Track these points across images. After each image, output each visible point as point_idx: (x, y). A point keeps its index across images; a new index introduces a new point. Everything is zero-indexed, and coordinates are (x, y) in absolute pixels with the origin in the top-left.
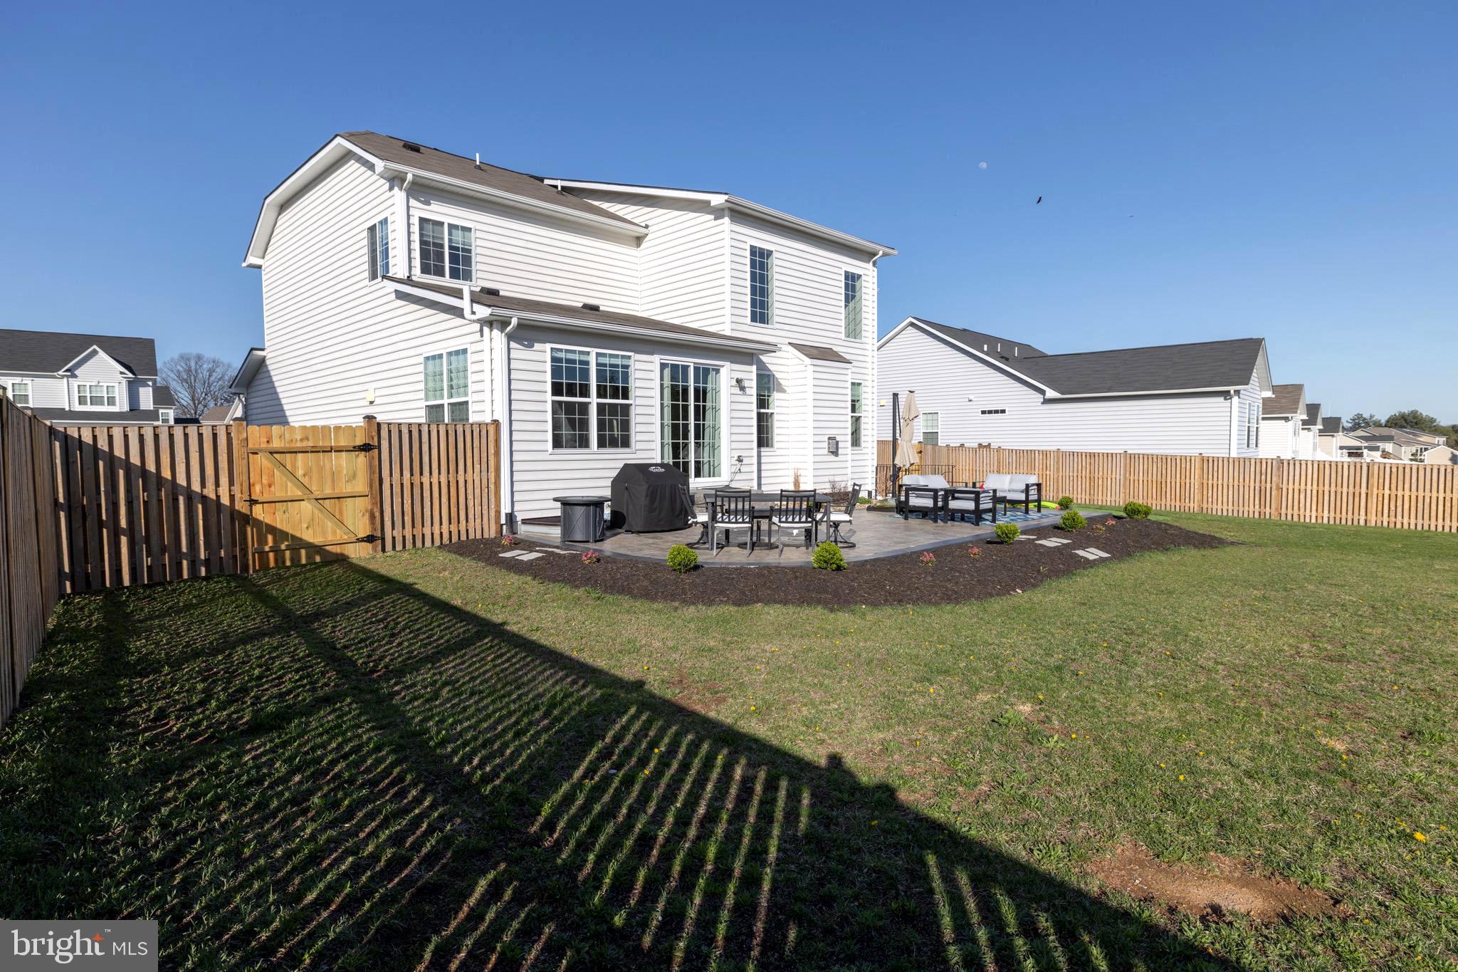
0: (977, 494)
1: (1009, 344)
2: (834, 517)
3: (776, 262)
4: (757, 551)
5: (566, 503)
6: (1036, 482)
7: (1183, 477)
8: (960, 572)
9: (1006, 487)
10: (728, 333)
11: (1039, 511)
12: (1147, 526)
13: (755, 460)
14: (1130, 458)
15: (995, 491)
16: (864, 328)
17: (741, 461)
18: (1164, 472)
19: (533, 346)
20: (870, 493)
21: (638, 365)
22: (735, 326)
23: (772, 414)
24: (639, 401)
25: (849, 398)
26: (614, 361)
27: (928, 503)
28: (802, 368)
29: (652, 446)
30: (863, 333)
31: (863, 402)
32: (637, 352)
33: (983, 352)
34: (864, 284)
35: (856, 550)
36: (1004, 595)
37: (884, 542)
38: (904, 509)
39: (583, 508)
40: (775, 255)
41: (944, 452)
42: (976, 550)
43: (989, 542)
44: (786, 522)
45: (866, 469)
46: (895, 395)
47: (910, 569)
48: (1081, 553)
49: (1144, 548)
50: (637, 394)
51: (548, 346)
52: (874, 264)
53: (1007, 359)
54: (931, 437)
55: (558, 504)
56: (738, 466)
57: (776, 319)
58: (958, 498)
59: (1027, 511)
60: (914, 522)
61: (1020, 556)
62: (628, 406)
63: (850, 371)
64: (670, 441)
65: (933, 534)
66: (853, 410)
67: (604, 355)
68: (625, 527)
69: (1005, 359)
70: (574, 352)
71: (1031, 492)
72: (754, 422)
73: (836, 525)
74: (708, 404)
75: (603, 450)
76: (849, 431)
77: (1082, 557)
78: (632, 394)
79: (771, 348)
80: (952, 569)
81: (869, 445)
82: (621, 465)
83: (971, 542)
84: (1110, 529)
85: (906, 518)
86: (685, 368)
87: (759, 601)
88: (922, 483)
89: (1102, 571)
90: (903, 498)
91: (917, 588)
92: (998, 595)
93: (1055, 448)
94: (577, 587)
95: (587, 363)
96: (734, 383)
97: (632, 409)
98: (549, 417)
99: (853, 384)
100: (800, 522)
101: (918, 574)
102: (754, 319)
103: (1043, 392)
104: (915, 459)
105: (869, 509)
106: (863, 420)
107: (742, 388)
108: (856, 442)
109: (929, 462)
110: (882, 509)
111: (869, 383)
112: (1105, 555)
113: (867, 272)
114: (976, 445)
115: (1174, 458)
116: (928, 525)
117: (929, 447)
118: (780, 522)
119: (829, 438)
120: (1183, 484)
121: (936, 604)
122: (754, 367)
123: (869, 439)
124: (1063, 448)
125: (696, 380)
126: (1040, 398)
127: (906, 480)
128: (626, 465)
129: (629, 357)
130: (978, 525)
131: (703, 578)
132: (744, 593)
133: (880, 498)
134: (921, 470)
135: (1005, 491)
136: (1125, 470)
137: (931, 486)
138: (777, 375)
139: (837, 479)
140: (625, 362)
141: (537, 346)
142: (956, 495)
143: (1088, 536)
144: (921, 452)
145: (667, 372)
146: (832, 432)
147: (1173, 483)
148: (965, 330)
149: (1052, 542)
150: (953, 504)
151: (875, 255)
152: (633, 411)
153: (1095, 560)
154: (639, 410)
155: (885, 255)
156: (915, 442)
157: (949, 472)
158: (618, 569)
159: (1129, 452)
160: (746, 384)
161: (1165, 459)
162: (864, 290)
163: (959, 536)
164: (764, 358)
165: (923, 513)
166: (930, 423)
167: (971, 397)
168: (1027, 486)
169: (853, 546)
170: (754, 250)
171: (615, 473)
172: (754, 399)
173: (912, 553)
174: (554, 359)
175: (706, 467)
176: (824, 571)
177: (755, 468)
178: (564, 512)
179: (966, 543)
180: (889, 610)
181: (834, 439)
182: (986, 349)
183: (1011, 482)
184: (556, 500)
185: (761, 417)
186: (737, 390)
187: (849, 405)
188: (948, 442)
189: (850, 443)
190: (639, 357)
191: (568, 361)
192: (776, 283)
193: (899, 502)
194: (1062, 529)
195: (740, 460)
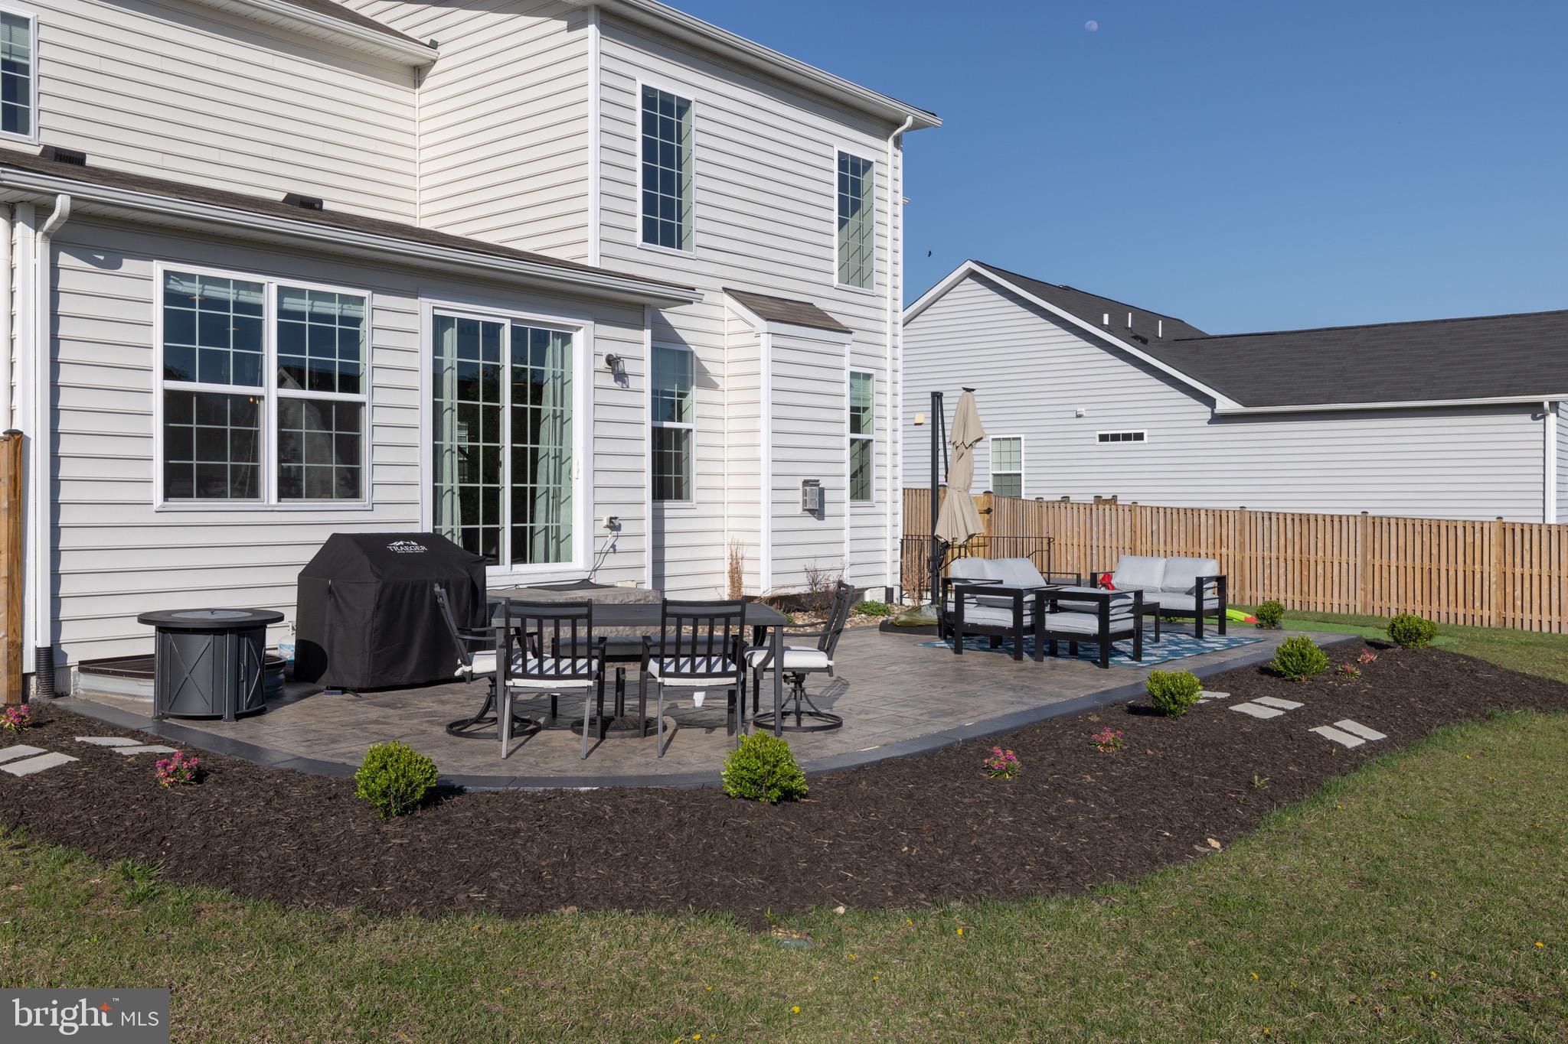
0: (1104, 600)
1: (1147, 317)
2: (792, 660)
3: (698, 123)
4: (613, 741)
5: (167, 627)
6: (1215, 573)
7: (1469, 561)
8: (1076, 796)
9: (1157, 582)
10: (592, 262)
11: (1222, 631)
12: (1436, 665)
13: (647, 526)
14: (1375, 524)
15: (1139, 594)
16: (877, 265)
17: (618, 528)
18: (1435, 551)
19: (119, 265)
20: (889, 592)
21: (381, 319)
22: (609, 249)
23: (689, 431)
24: (381, 397)
25: (847, 403)
26: (322, 307)
27: (1004, 618)
28: (749, 339)
29: (413, 494)
30: (876, 277)
31: (876, 411)
32: (376, 289)
33: (1101, 326)
34: (877, 180)
35: (842, 735)
36: (1181, 858)
37: (908, 712)
38: (952, 629)
39: (209, 638)
40: (695, 109)
41: (1033, 512)
42: (1109, 736)
43: (1134, 710)
44: (678, 674)
45: (883, 545)
46: (937, 397)
47: (962, 794)
48: (1326, 732)
49: (1448, 716)
50: (377, 381)
51: (157, 268)
52: (897, 142)
53: (1144, 341)
54: (1008, 484)
55: (151, 629)
56: (610, 540)
57: (698, 239)
58: (1063, 609)
59: (1199, 634)
60: (975, 659)
61: (1204, 745)
62: (357, 406)
63: (847, 350)
64: (457, 485)
65: (1013, 689)
66: (856, 425)
67: (299, 293)
68: (326, 678)
69: (1140, 341)
70: (224, 283)
71: (1208, 594)
72: (647, 447)
73: (799, 676)
74: (547, 407)
75: (289, 503)
76: (847, 469)
77: (1332, 743)
78: (365, 382)
79: (685, 296)
80: (1058, 788)
81: (888, 497)
82: (324, 537)
83: (1095, 710)
84: (1370, 671)
85: (958, 650)
86: (493, 330)
87: (571, 899)
88: (991, 576)
89: (1381, 777)
90: (951, 607)
91: (977, 849)
92: (1170, 859)
93: (1236, 505)
94: (105, 858)
95: (258, 309)
96: (602, 364)
97: (365, 414)
98: (157, 426)
99: (854, 375)
100: (709, 674)
101: (981, 805)
102: (649, 236)
103: (1210, 402)
104: (978, 526)
105: (885, 627)
106: (875, 448)
107: (621, 377)
108: (860, 487)
109: (1005, 531)
110: (910, 628)
111: (888, 376)
112: (1376, 736)
113: (882, 157)
114: (1090, 499)
115: (1452, 525)
116: (1003, 666)
117: (1005, 502)
118: (663, 674)
119: (806, 483)
120: (1469, 574)
121: (1024, 897)
122: (646, 335)
123: (888, 485)
124: (1250, 506)
125: (518, 355)
126: (1205, 412)
127: (959, 569)
128: (335, 537)
129: (360, 301)
130: (1105, 664)
131: (442, 830)
132: (537, 878)
133: (907, 602)
134: (987, 546)
135: (1153, 591)
136: (1365, 547)
137: (1009, 583)
138: (699, 353)
139: (820, 564)
140: (351, 311)
141: (129, 265)
142: (1060, 602)
143: (1332, 691)
144: (989, 511)
145: (451, 337)
146: (811, 471)
147: (1452, 573)
148: (1067, 288)
149: (1265, 708)
150: (1055, 622)
151: (898, 124)
152: (366, 418)
153: (1358, 749)
154: (381, 416)
155: (917, 126)
156: (977, 491)
157: (1044, 552)
158: (233, 803)
159: (1371, 513)
160: (628, 367)
161: (1436, 527)
162: (876, 192)
163: (1069, 694)
164: (672, 316)
165: (994, 639)
166: (1006, 457)
167: (1081, 410)
168: (1200, 581)
169: (835, 724)
170: (650, 97)
171: (308, 555)
172: (646, 400)
173: (967, 742)
174: (170, 297)
175: (539, 540)
176: (752, 806)
177: (647, 543)
178: (161, 646)
179: (1085, 712)
180: (903, 922)
181: (814, 483)
182: (1106, 321)
183: (1165, 574)
184: (144, 619)
185: (660, 437)
186: (609, 380)
187: (847, 415)
188: (1039, 493)
189: (847, 493)
190: (381, 300)
191: (206, 302)
192: (697, 167)
193: (944, 614)
194: (1278, 674)
195: (613, 525)
